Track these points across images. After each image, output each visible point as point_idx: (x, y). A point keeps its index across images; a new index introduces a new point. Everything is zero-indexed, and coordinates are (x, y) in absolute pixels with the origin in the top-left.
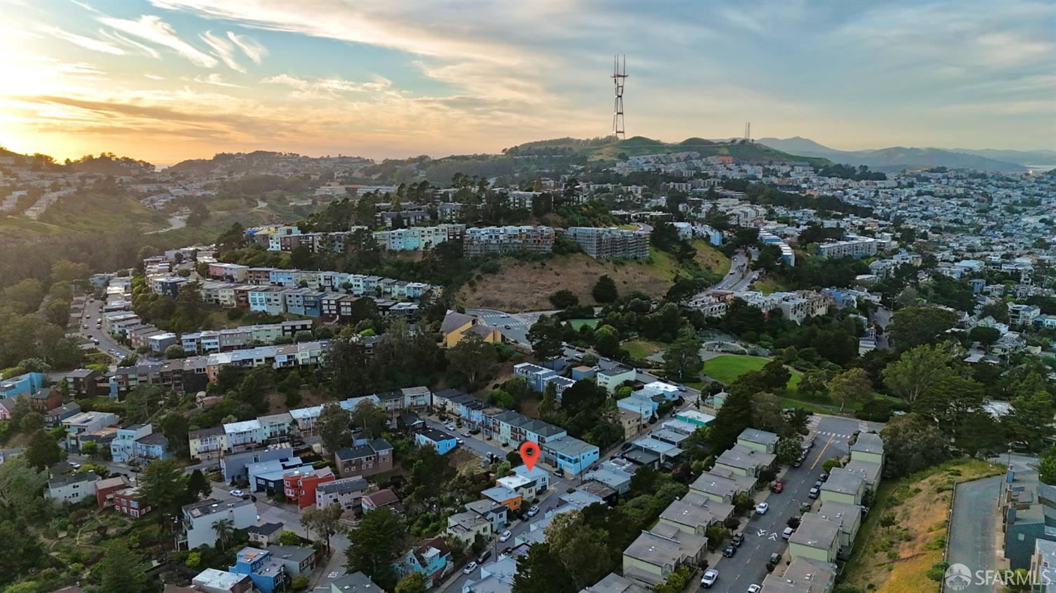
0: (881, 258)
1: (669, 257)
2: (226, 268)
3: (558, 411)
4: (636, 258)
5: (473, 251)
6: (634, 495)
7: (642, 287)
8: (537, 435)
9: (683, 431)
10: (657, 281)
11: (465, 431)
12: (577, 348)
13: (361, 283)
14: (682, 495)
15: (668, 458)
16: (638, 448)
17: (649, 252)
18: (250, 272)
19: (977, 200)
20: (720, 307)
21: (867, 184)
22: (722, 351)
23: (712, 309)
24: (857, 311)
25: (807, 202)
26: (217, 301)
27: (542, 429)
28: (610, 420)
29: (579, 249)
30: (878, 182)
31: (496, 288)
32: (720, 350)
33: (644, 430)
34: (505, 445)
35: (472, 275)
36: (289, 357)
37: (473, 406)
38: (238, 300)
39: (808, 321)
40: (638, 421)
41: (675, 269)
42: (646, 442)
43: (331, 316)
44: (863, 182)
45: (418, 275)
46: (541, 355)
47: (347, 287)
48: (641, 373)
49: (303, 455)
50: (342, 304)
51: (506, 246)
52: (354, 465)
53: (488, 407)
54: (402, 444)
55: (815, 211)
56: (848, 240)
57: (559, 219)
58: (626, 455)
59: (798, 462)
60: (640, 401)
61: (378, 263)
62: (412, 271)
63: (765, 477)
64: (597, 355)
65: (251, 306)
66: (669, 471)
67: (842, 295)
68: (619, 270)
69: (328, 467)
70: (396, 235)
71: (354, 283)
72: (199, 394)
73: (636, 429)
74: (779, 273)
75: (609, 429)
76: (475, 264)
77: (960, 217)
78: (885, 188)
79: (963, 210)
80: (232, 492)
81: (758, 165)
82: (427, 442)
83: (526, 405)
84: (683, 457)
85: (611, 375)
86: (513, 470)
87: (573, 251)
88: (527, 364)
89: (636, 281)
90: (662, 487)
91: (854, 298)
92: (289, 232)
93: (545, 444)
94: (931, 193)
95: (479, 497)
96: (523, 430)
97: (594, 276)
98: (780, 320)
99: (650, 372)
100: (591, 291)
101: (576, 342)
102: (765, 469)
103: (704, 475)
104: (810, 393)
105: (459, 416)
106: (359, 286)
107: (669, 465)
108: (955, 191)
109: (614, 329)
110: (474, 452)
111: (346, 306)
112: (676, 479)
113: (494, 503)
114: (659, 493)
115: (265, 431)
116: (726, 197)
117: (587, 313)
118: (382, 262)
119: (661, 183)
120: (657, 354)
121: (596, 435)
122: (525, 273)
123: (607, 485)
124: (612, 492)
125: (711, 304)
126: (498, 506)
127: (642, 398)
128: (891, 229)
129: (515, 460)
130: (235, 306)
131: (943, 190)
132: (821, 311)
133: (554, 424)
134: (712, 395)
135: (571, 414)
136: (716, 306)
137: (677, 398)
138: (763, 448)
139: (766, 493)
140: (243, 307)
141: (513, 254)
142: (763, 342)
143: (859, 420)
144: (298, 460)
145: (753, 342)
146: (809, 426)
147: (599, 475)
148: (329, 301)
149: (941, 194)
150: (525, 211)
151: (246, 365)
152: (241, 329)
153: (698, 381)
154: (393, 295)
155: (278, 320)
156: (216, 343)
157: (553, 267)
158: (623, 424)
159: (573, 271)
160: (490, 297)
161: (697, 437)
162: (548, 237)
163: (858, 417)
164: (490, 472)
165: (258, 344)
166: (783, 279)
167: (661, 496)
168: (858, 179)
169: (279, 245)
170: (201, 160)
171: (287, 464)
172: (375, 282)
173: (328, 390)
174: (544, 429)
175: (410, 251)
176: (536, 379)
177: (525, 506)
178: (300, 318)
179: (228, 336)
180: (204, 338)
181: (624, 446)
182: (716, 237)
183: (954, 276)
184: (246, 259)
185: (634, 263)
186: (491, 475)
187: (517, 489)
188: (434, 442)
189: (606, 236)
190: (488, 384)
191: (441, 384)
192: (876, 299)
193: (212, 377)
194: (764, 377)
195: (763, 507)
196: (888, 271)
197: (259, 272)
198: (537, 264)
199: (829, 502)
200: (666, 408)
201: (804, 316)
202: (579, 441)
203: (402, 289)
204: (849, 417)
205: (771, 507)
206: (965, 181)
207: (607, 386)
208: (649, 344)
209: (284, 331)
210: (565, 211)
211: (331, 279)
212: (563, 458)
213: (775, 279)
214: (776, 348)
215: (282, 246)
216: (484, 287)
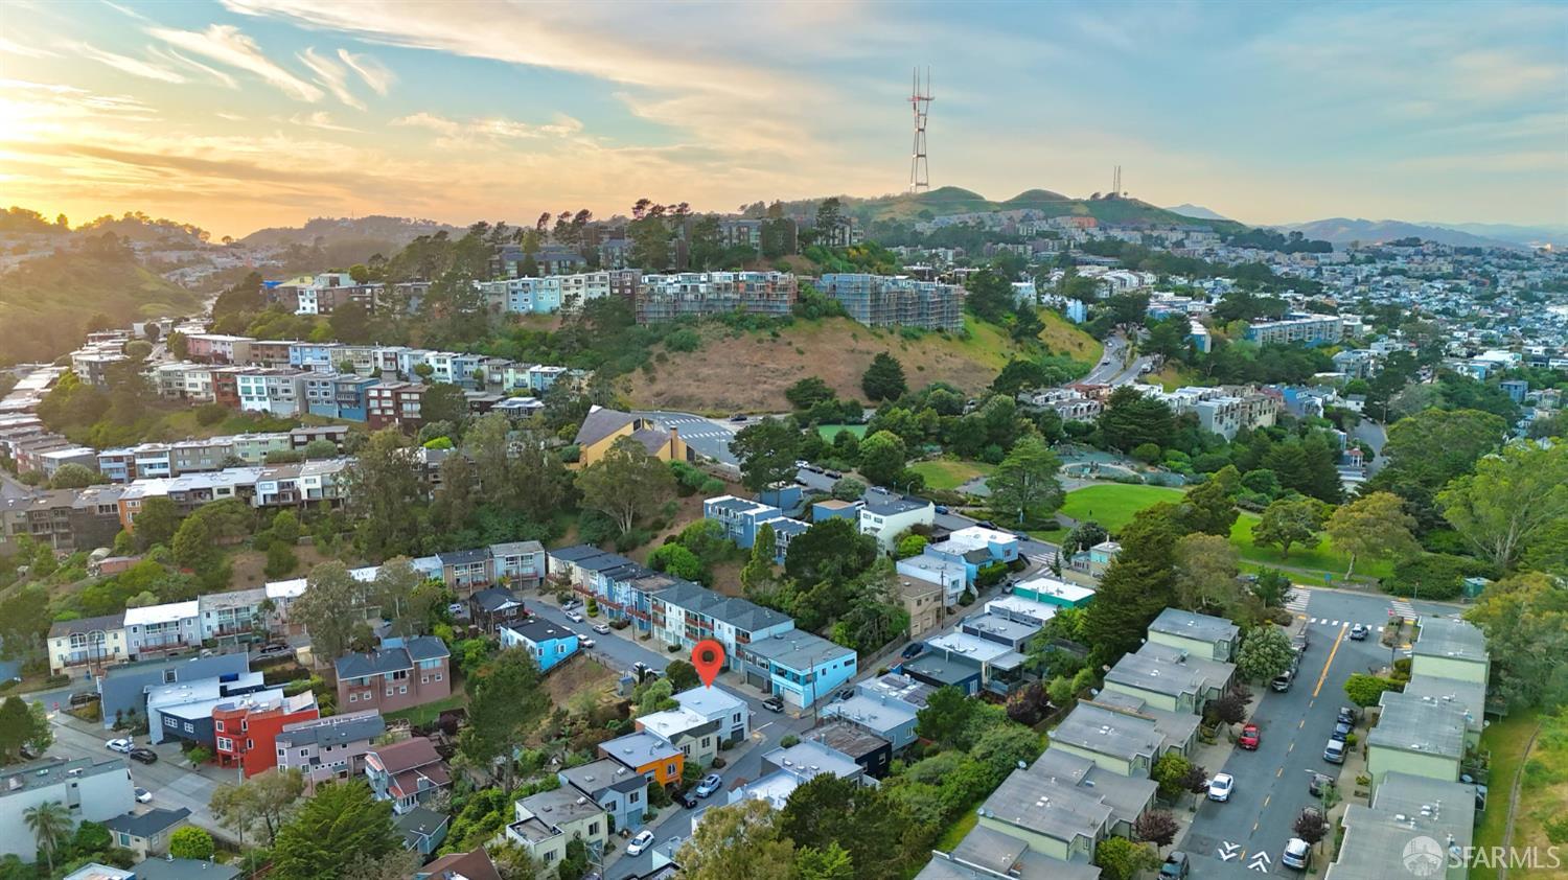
0: (1351, 348)
1: (1000, 334)
2: (215, 342)
3: (780, 581)
4: (940, 330)
5: (653, 314)
6: (927, 749)
7: (952, 377)
8: (733, 628)
9: (1027, 618)
10: (976, 369)
11: (602, 623)
12: (827, 472)
13: (448, 365)
14: (1032, 754)
15: (999, 674)
16: (937, 653)
17: (965, 320)
18: (255, 347)
19: (1475, 283)
20: (1089, 407)
21: (1303, 259)
22: (1098, 478)
23: (1075, 410)
24: (1326, 422)
25: (1217, 270)
26: (183, 393)
27: (744, 617)
28: (880, 598)
29: (842, 312)
30: (1319, 255)
31: (689, 376)
32: (1093, 476)
33: (948, 618)
34: (672, 649)
35: (649, 354)
36: (281, 486)
37: (616, 575)
38: (218, 390)
39: (1242, 436)
40: (937, 599)
41: (1008, 352)
42: (954, 641)
43: (384, 419)
44: (1297, 255)
45: (554, 354)
46: (755, 483)
47: (424, 371)
48: (946, 513)
49: (270, 670)
50: (405, 396)
51: (710, 304)
52: (369, 687)
53: (648, 577)
54: (470, 648)
55: (1234, 281)
56: (1294, 318)
57: (808, 264)
58: (911, 667)
59: (1284, 680)
60: (941, 563)
61: (484, 333)
62: (543, 348)
63: (1218, 713)
64: (863, 482)
65: (243, 401)
66: (1000, 699)
67: (1299, 396)
68: (910, 348)
69: (310, 693)
70: (520, 286)
71: (436, 366)
72: (97, 552)
73: (932, 617)
74: (1186, 363)
75: (879, 615)
76: (656, 335)
77: (1450, 305)
78: (1331, 264)
79: (1455, 296)
80: (109, 743)
81: (1133, 230)
82: (519, 641)
83: (722, 574)
84: (1028, 670)
85: (886, 515)
86: (676, 698)
87: (828, 314)
88: (729, 497)
89: (941, 366)
90: (985, 736)
91: (1319, 401)
92: (334, 282)
93: (748, 646)
94: (1402, 272)
95: (595, 755)
96: (708, 619)
97: (866, 356)
98: (1197, 433)
99: (962, 513)
100: (859, 381)
101: (827, 462)
102: (1214, 696)
103: (1081, 711)
104: (1279, 545)
105: (592, 594)
106: (445, 370)
107: (1000, 687)
108: (1439, 269)
109: (897, 438)
110: (610, 663)
111: (412, 402)
112: (1020, 717)
113: (622, 769)
114: (978, 750)
115: (207, 622)
116: (1087, 264)
117: (852, 413)
118: (491, 332)
119: (984, 244)
120: (974, 480)
121: (854, 626)
122: (743, 350)
123: (867, 730)
124: (878, 745)
125: (1073, 401)
126: (631, 775)
127: (946, 557)
128: (1358, 310)
129: (684, 678)
130: (215, 402)
131: (1420, 268)
132: (1266, 420)
133: (770, 606)
134: (1086, 548)
135: (805, 585)
136: (1083, 405)
137: (1014, 557)
138: (1205, 650)
139: (1223, 751)
140: (229, 404)
141: (723, 319)
142: (1173, 463)
143: (1388, 597)
144: (257, 679)
145: (1152, 463)
146: (1290, 607)
147: (853, 708)
148: (380, 391)
149: (1417, 274)
150: (749, 250)
151: (199, 501)
152: (215, 441)
153: (1054, 527)
154: (506, 386)
155: (288, 425)
156: (165, 465)
157: (793, 340)
158: (906, 607)
159: (828, 347)
160: (679, 391)
161: (1060, 631)
162: (785, 288)
163: (1390, 590)
164: (630, 703)
165: (234, 462)
166: (1194, 372)
167: (984, 757)
168: (1289, 251)
169: (315, 305)
170: (286, 229)
171: (232, 686)
172: (473, 363)
173: (350, 547)
174: (749, 617)
175: (544, 315)
176: (743, 524)
177: (692, 775)
178: (330, 422)
179: (187, 453)
180: (143, 455)
181: (910, 648)
182: (1076, 308)
183: (1476, 376)
184: (255, 326)
185: (937, 337)
186: (632, 708)
187: (675, 738)
188: (531, 643)
189: (888, 287)
190: (655, 537)
191: (570, 537)
192: (1354, 405)
193: (129, 521)
194: (1187, 516)
195: (1222, 786)
196: (1365, 368)
197: (270, 347)
198: (766, 334)
199: (1390, 774)
200: (994, 576)
201: (1237, 427)
202: (819, 639)
203: (521, 376)
204: (1368, 591)
205: (1244, 786)
206: (1449, 259)
207: (878, 535)
208: (962, 466)
209: (294, 444)
210: (819, 252)
211: (396, 359)
212: (782, 673)
213: (1180, 370)
214: (1198, 472)
215: (319, 306)
216: (670, 374)
